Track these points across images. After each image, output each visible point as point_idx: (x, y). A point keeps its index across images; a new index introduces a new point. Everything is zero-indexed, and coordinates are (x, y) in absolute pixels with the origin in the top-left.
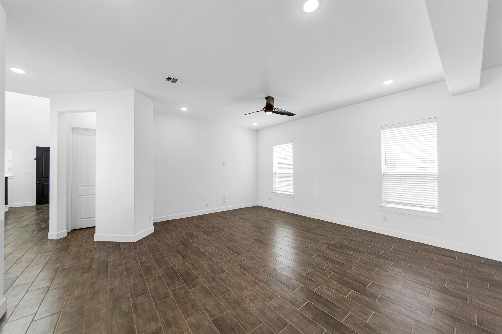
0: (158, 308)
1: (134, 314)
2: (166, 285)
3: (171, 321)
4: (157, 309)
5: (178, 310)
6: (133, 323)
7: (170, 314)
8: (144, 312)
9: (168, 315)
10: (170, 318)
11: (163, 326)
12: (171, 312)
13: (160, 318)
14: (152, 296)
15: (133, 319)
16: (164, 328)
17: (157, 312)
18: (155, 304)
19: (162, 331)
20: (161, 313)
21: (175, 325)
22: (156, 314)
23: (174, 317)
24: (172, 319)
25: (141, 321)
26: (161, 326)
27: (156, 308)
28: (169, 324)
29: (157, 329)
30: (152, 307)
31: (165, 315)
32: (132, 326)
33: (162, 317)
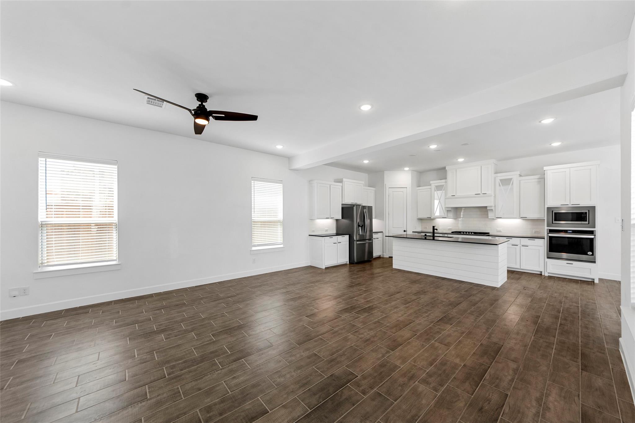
0: (399, 395)
1: (421, 415)
2: (354, 407)
3: (408, 376)
4: (402, 395)
5: (393, 376)
6: (431, 408)
7: (401, 380)
8: (413, 406)
9: (403, 381)
10: (406, 379)
11: (417, 380)
12: (398, 381)
13: (410, 386)
14: (384, 412)
15: (426, 412)
16: (419, 379)
17: (405, 393)
18: (395, 401)
19: (421, 378)
20: (404, 389)
21: (411, 372)
22: (408, 392)
23: (403, 376)
24: (405, 376)
25: (424, 402)
26: (418, 382)
27: (400, 397)
28: (412, 376)
29: (422, 383)
30: (401, 401)
31: (404, 384)
32: (434, 406)
33: (409, 385)
